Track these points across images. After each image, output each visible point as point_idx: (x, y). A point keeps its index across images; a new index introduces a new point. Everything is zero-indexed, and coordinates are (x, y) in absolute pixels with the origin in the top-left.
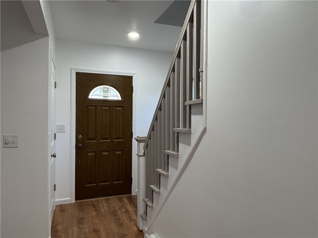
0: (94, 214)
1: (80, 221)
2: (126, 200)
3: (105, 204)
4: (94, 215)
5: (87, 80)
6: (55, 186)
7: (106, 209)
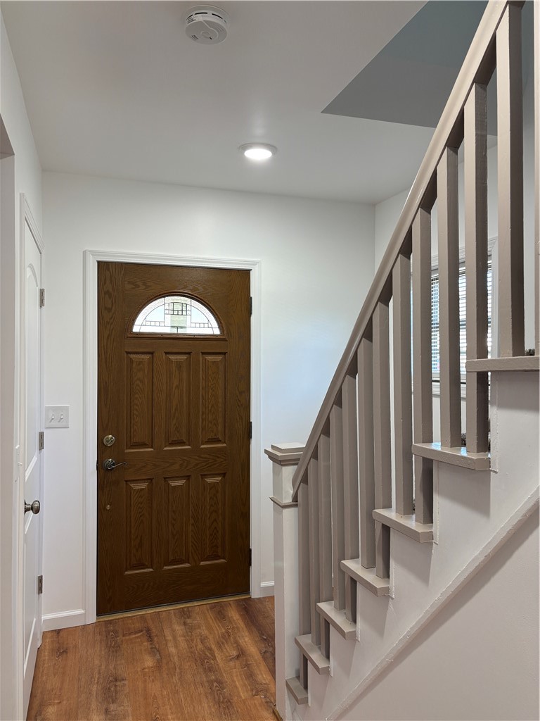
0: (149, 662)
1: (111, 690)
2: (234, 615)
3: (179, 629)
4: (148, 668)
5: (129, 283)
6: (40, 579)
7: (183, 644)
